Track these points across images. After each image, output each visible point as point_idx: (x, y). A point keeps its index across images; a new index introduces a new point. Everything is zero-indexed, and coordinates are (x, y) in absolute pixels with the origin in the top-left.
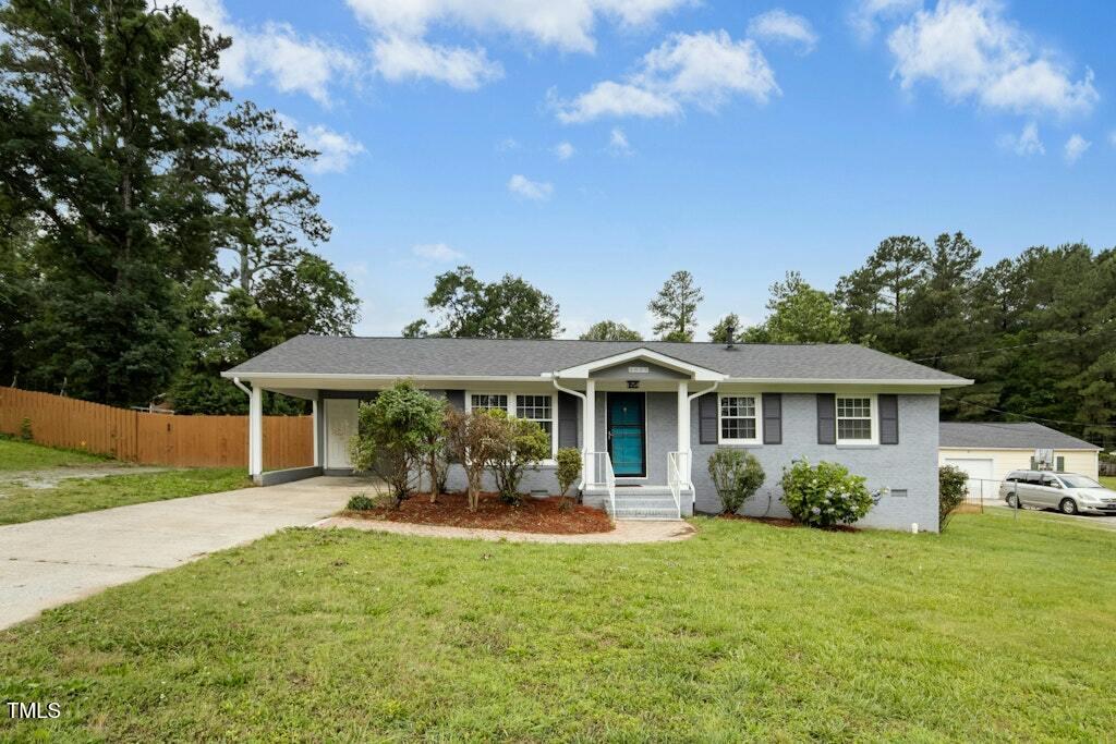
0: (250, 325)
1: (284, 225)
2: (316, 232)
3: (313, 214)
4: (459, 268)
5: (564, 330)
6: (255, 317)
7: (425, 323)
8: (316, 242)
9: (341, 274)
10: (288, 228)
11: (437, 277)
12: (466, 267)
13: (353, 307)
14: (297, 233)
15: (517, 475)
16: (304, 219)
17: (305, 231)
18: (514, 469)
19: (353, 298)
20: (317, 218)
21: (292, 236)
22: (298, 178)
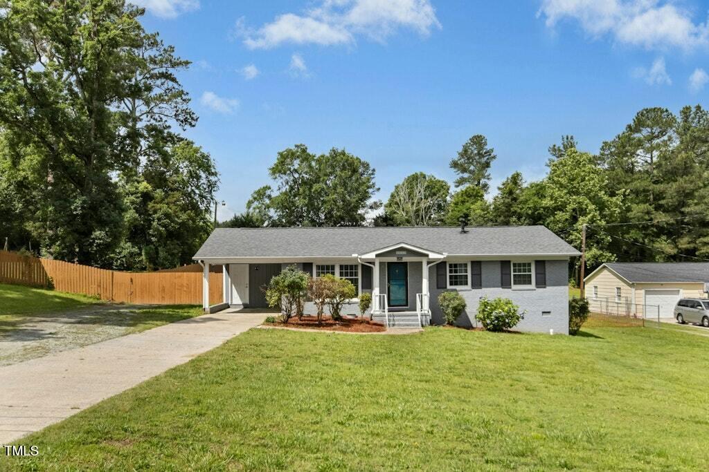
0: (141, 197)
1: (162, 116)
2: (186, 120)
3: (185, 108)
4: (296, 146)
5: (379, 189)
6: (145, 190)
7: (270, 188)
8: (185, 128)
9: (206, 154)
10: (164, 118)
11: (279, 153)
12: (301, 145)
13: (213, 179)
14: (172, 122)
15: (340, 306)
16: (177, 111)
17: (177, 120)
18: (338, 304)
19: (213, 171)
20: (188, 111)
21: (167, 124)
22: (174, 80)
